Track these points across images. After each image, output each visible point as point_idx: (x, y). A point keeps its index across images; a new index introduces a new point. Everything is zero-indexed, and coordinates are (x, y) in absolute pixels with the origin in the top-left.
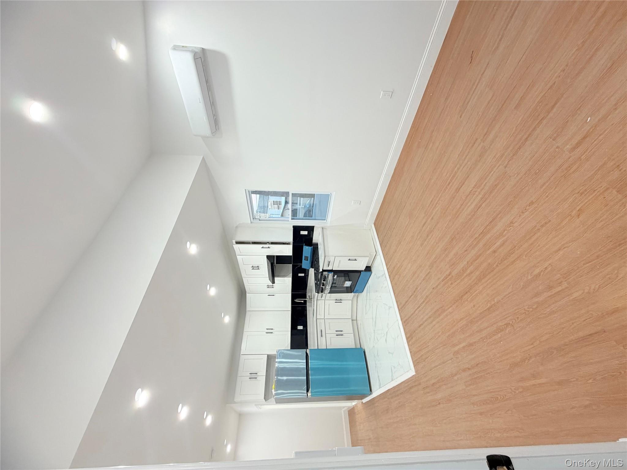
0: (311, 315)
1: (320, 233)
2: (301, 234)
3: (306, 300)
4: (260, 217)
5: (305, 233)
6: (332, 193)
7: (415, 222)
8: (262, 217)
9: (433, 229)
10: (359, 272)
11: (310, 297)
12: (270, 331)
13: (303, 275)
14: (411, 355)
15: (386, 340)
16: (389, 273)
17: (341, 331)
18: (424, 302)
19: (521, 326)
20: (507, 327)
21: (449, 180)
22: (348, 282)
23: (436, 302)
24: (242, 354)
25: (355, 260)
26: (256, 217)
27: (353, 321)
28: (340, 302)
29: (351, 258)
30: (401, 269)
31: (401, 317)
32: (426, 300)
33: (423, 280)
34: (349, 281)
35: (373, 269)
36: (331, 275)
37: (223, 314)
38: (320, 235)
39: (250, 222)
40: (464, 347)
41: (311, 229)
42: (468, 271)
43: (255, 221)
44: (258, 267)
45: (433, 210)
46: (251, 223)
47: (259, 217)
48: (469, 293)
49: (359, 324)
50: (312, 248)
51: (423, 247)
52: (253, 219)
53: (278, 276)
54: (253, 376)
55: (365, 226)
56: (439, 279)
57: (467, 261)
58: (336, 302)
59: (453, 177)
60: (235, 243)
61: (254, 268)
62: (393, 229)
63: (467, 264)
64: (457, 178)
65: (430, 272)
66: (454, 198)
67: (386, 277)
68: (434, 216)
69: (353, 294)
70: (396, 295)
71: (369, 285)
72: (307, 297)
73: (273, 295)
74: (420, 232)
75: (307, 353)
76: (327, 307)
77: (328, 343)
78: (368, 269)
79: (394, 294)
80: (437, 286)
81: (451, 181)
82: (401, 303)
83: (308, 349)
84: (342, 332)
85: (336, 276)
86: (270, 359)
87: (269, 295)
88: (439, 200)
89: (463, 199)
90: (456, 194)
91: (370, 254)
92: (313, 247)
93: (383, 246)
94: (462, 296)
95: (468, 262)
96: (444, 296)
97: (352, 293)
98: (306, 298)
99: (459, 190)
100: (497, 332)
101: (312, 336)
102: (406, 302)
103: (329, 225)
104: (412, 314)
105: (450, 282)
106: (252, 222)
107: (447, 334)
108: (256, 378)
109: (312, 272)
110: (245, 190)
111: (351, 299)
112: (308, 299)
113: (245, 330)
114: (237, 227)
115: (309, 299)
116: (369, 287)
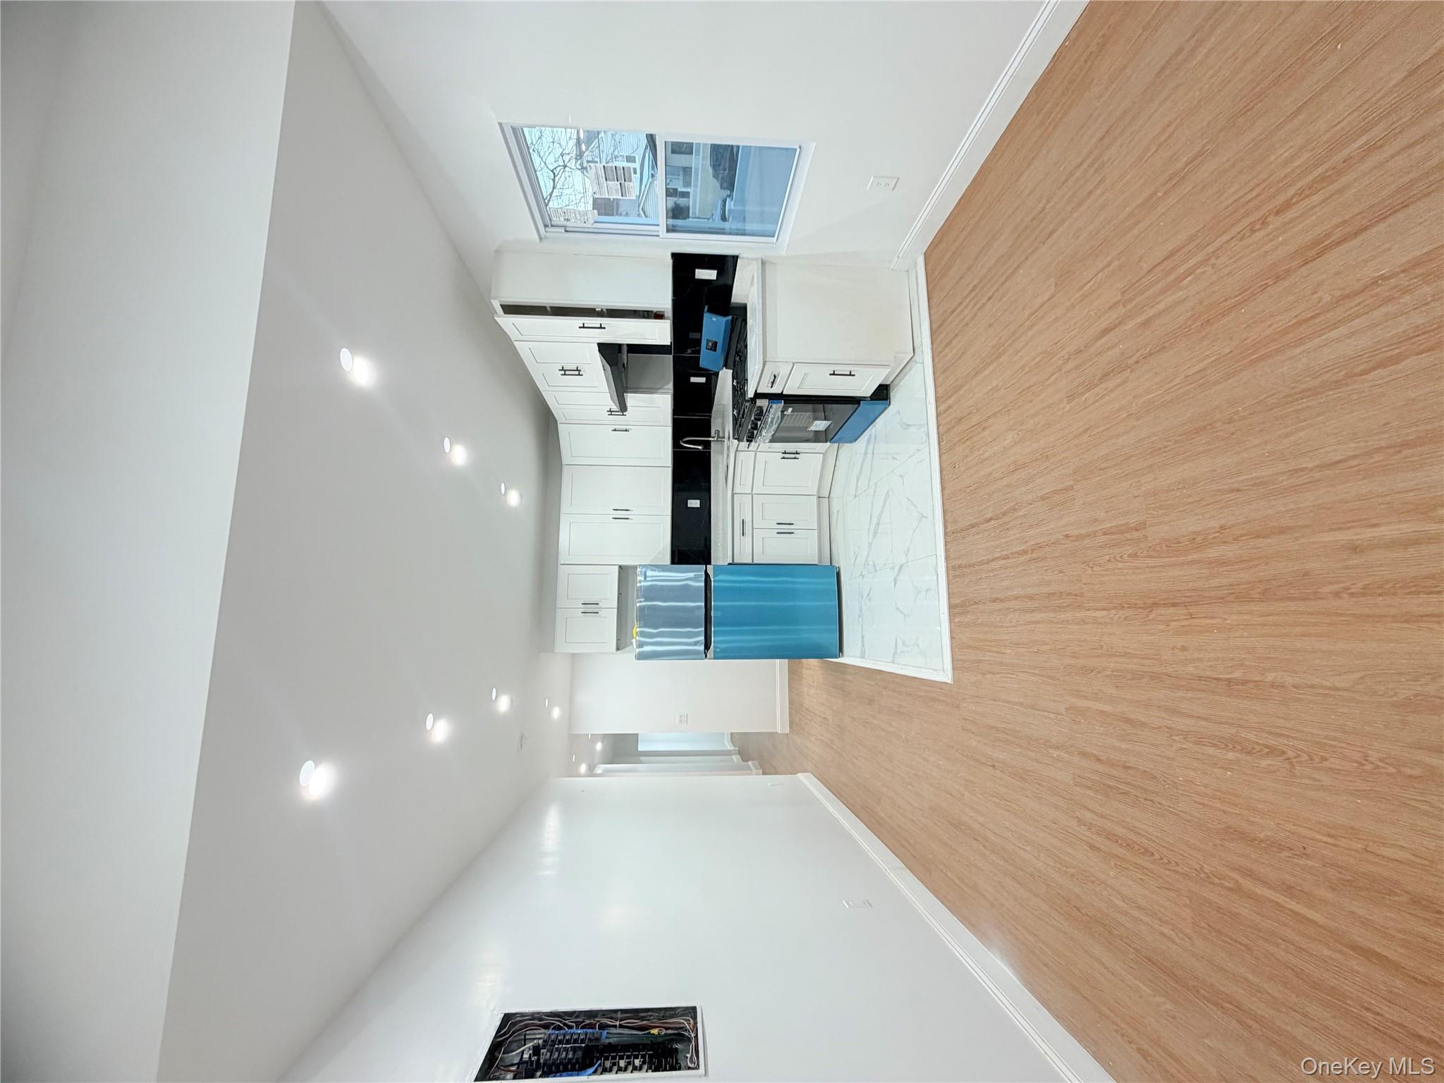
0: (722, 476)
1: (755, 276)
2: (696, 277)
3: (710, 442)
4: (568, 220)
5: (709, 274)
6: (803, 146)
7: (1073, 306)
8: (573, 220)
9: (1137, 362)
10: (855, 401)
11: (718, 435)
12: (622, 514)
13: (703, 380)
14: (952, 643)
15: (895, 581)
16: (941, 428)
17: (790, 524)
18: (1025, 552)
19: (1320, 781)
20: (1268, 753)
21: (1291, 192)
22: (820, 422)
23: (1061, 572)
24: (562, 563)
25: (850, 375)
26: (555, 221)
27: (821, 499)
28: (795, 458)
29: (839, 370)
30: (979, 433)
31: (946, 551)
32: (1033, 550)
33: (1043, 498)
34: (825, 419)
35: (895, 395)
36: (777, 407)
37: (503, 485)
38: (756, 286)
39: (537, 238)
40: (1103, 712)
41: (725, 264)
42: (1212, 553)
43: (552, 234)
44: (577, 370)
45: (1163, 291)
46: (541, 239)
47: (562, 219)
48: (1182, 611)
49: (835, 509)
50: (730, 322)
51: (1073, 404)
52: (546, 226)
53: (636, 390)
54: (591, 608)
55: (896, 259)
56: (1096, 520)
57: (1223, 522)
58: (784, 458)
59: (1325, 179)
60: (500, 310)
61: (567, 373)
62: (986, 298)
63: (1219, 532)
64: (1340, 192)
65: (1071, 488)
66: (1278, 278)
67: (928, 435)
68: (1158, 315)
69: (828, 444)
70: (947, 492)
71: (876, 431)
72: (713, 433)
73: (626, 430)
74: (1079, 352)
75: (707, 575)
76: (760, 467)
77: (757, 550)
78: (882, 393)
79: (943, 489)
80: (1080, 537)
81: (1302, 195)
82: (955, 522)
83: (710, 564)
84: (792, 527)
85: (790, 409)
86: (625, 572)
87: (615, 430)
88: (1205, 262)
89: (1320, 299)
90: (1295, 263)
91: (895, 357)
92: (733, 318)
93: (939, 339)
94: (1155, 605)
95: (1222, 527)
96: (1092, 571)
97: (826, 442)
98: (710, 436)
99: (1320, 254)
100: (1227, 746)
101: (720, 524)
102: (973, 526)
103: (783, 253)
104: (982, 563)
105: (1130, 549)
106: (543, 236)
107: (1067, 661)
108: (598, 613)
109: (726, 378)
110: (500, 124)
111: (822, 452)
112: (713, 437)
113: (563, 511)
114: (498, 252)
115: (715, 439)
116: (876, 437)
